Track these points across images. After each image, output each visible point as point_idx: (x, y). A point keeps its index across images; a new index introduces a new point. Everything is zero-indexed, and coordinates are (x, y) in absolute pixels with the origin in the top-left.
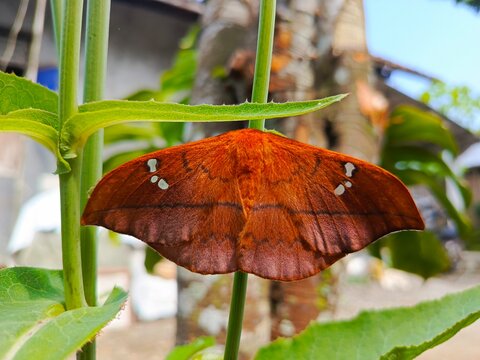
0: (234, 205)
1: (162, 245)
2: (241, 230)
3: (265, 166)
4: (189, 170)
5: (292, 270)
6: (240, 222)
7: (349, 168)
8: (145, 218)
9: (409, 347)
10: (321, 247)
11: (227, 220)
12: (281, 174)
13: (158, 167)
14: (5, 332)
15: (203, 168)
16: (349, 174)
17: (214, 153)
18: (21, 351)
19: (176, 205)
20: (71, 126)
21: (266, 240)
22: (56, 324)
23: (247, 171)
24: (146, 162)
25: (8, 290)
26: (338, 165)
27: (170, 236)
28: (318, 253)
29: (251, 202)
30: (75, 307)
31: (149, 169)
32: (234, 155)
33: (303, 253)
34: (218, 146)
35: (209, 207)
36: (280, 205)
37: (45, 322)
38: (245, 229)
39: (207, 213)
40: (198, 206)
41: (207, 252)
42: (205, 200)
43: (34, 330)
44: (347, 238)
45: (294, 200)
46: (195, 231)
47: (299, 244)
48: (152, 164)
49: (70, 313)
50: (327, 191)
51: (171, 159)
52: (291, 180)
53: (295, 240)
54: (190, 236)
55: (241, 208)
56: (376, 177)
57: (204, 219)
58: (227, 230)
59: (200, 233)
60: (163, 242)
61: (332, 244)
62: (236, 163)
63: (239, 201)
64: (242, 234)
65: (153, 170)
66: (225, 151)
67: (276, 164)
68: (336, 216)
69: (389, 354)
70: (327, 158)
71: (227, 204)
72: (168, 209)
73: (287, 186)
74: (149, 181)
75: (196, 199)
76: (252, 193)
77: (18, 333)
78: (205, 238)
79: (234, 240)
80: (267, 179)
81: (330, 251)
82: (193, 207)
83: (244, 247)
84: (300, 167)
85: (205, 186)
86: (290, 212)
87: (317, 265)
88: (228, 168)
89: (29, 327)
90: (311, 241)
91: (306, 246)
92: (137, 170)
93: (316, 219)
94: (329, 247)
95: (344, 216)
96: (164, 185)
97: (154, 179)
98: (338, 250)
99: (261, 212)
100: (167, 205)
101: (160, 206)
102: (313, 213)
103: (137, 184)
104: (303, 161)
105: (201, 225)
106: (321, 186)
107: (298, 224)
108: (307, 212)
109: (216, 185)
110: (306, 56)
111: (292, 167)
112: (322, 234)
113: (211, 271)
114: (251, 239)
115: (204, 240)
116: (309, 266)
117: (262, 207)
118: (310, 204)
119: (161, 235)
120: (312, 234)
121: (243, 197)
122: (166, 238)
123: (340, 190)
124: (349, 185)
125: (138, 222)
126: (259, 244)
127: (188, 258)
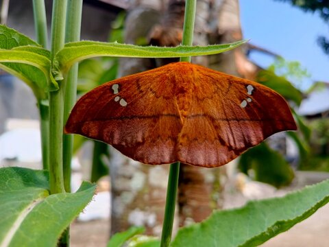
0: (174, 115)
1: (123, 146)
2: (180, 132)
3: (195, 87)
4: (141, 92)
5: (213, 160)
6: (179, 127)
7: (250, 89)
8: (111, 127)
9: (286, 220)
10: (232, 144)
11: (169, 126)
12: (206, 93)
13: (119, 90)
15: (151, 90)
16: (249, 93)
17: (158, 79)
18: (25, 221)
19: (133, 117)
20: (60, 57)
21: (196, 139)
22: (48, 203)
23: (182, 91)
24: (111, 86)
25: (7, 183)
26: (242, 87)
27: (129, 139)
28: (230, 148)
29: (185, 113)
30: (57, 192)
31: (113, 91)
32: (173, 81)
33: (221, 148)
34: (162, 74)
35: (156, 117)
36: (205, 115)
37: (39, 200)
39: (155, 121)
40: (148, 117)
41: (155, 149)
42: (153, 113)
43: (32, 206)
44: (248, 137)
45: (215, 111)
46: (147, 135)
47: (218, 141)
48: (115, 88)
49: (55, 196)
50: (236, 104)
51: (129, 84)
52: (212, 98)
53: (215, 139)
54: (143, 139)
55: (178, 117)
56: (267, 94)
57: (153, 126)
58: (169, 133)
59: (150, 136)
60: (124, 144)
61: (240, 141)
62: (175, 85)
63: (178, 113)
64: (180, 135)
65: (116, 92)
66: (167, 78)
67: (202, 86)
68: (241, 122)
69: (273, 226)
70: (236, 82)
71: (169, 115)
72: (127, 121)
73: (210, 101)
74: (113, 100)
75: (147, 113)
76: (186, 106)
77: (21, 208)
78: (154, 139)
79: (175, 140)
80: (196, 97)
81: (238, 146)
82: (144, 117)
83: (181, 144)
84: (218, 88)
85: (153, 102)
86: (212, 119)
87: (229, 157)
88: (169, 89)
89: (28, 204)
90: (226, 140)
91: (223, 142)
92: (105, 93)
93: (229, 124)
94: (237, 143)
95: (247, 122)
96: (123, 103)
97: (117, 99)
98: (243, 145)
99: (192, 120)
100: (126, 117)
101: (121, 118)
102: (227, 120)
103: (105, 103)
104: (220, 83)
105: (150, 131)
106: (232, 102)
107: (217, 127)
108: (223, 120)
109: (160, 102)
110: (203, 31)
111: (213, 88)
112: (232, 134)
113: (159, 162)
114: (186, 138)
115: (154, 141)
116: (224, 157)
117: (193, 116)
118: (225, 114)
119: (122, 139)
120: (226, 134)
121: (181, 109)
122: (126, 141)
123: (244, 104)
124: (249, 100)
125: (105, 130)
126: (191, 142)
127: (142, 154)
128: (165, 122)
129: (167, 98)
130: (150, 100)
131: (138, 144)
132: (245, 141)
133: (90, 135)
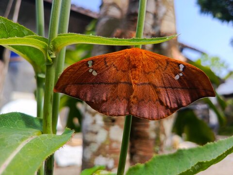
0: (128, 83)
1: (93, 103)
2: (132, 94)
3: (143, 65)
4: (107, 66)
5: (155, 115)
6: (131, 91)
7: (182, 66)
8: (85, 89)
9: (205, 162)
10: (169, 104)
11: (125, 90)
12: (151, 69)
13: (93, 64)
14: (16, 138)
15: (114, 65)
16: (181, 70)
17: (119, 58)
18: (24, 148)
19: (100, 83)
20: (54, 43)
21: (143, 100)
22: (40, 139)
23: (135, 67)
24: (87, 62)
25: (16, 122)
26: (176, 65)
27: (97, 98)
28: (167, 107)
29: (136, 82)
30: (47, 133)
31: (88, 65)
32: (129, 60)
33: (160, 107)
34: (121, 56)
35: (116, 84)
36: (149, 84)
37: (34, 137)
38: (133, 94)
39: (115, 87)
40: (111, 83)
41: (115, 105)
42: (115, 81)
43: (29, 140)
44: (180, 100)
45: (156, 81)
46: (109, 95)
47: (158, 102)
48: (90, 63)
49: (46, 135)
50: (172, 77)
51: (99, 61)
52: (155, 72)
53: (157, 100)
54: (107, 98)
55: (131, 84)
56: (194, 71)
57: (113, 90)
60: (93, 101)
61: (174, 103)
62: (130, 63)
63: (131, 81)
64: (132, 96)
65: (90, 66)
67: (148, 64)
68: (175, 89)
69: (196, 165)
70: (171, 62)
71: (125, 82)
72: (96, 85)
73: (153, 74)
74: (88, 71)
75: (110, 80)
76: (137, 77)
77: (22, 140)
78: (114, 98)
79: (128, 99)
80: (144, 71)
81: (173, 106)
82: (108, 84)
83: (132, 103)
84: (159, 66)
85: (115, 74)
86: (155, 87)
87: (166, 113)
88: (126, 65)
89: (27, 138)
90: (164, 102)
91: (162, 103)
92: (83, 66)
93: (166, 91)
94: (172, 104)
95: (179, 89)
96: (95, 74)
97: (90, 71)
98: (176, 106)
99: (141, 86)
100: (97, 83)
101: (93, 84)
102: (165, 87)
104: (161, 63)
105: (112, 93)
106: (169, 75)
107: (158, 93)
108: (162, 87)
109: (120, 74)
111: (156, 65)
112: (169, 98)
113: (117, 115)
114: (136, 99)
115: (114, 100)
116: (163, 113)
117: (141, 84)
118: (164, 83)
119: (92, 97)
120: (164, 97)
121: (133, 79)
122: (95, 99)
123: (177, 77)
124: (181, 75)
125: (81, 91)
126: (139, 101)
127: (105, 109)
128: (122, 87)
129: (124, 71)
130: (112, 72)
131: (103, 101)
132: (178, 103)
133: (71, 94)
